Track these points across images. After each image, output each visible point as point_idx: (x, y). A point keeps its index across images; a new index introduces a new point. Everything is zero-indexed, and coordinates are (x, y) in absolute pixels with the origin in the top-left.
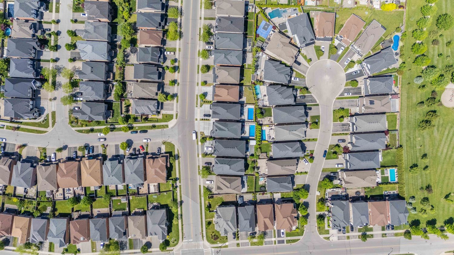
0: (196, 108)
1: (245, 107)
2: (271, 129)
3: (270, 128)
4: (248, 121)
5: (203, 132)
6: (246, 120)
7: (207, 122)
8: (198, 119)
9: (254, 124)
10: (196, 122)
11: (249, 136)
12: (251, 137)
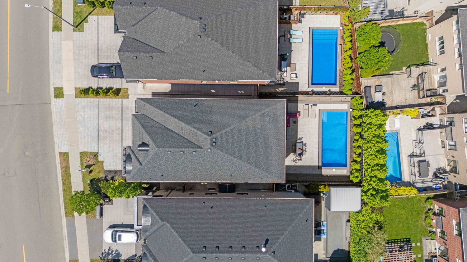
0: (54, 36)
1: (294, 26)
2: (429, 127)
3: (423, 122)
4: (314, 93)
5: (96, 155)
6: (304, 86)
7: (115, 102)
8: (69, 91)
9: (345, 107)
10: (56, 104)
11: (320, 168)
12: (334, 170)
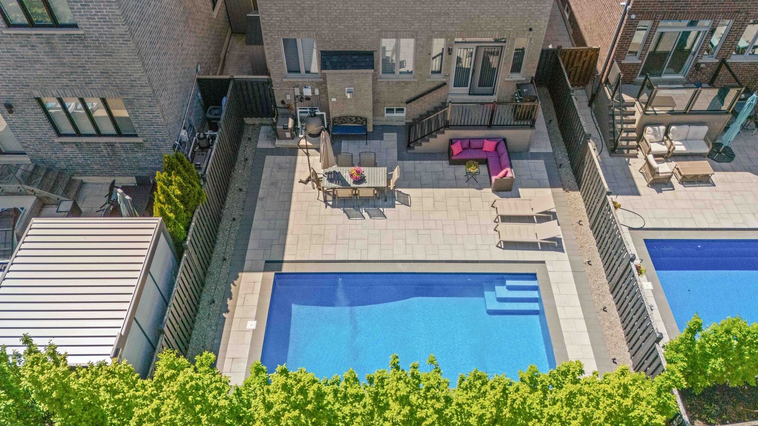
6: (632, 214)
11: (273, 264)
12: (254, 327)
